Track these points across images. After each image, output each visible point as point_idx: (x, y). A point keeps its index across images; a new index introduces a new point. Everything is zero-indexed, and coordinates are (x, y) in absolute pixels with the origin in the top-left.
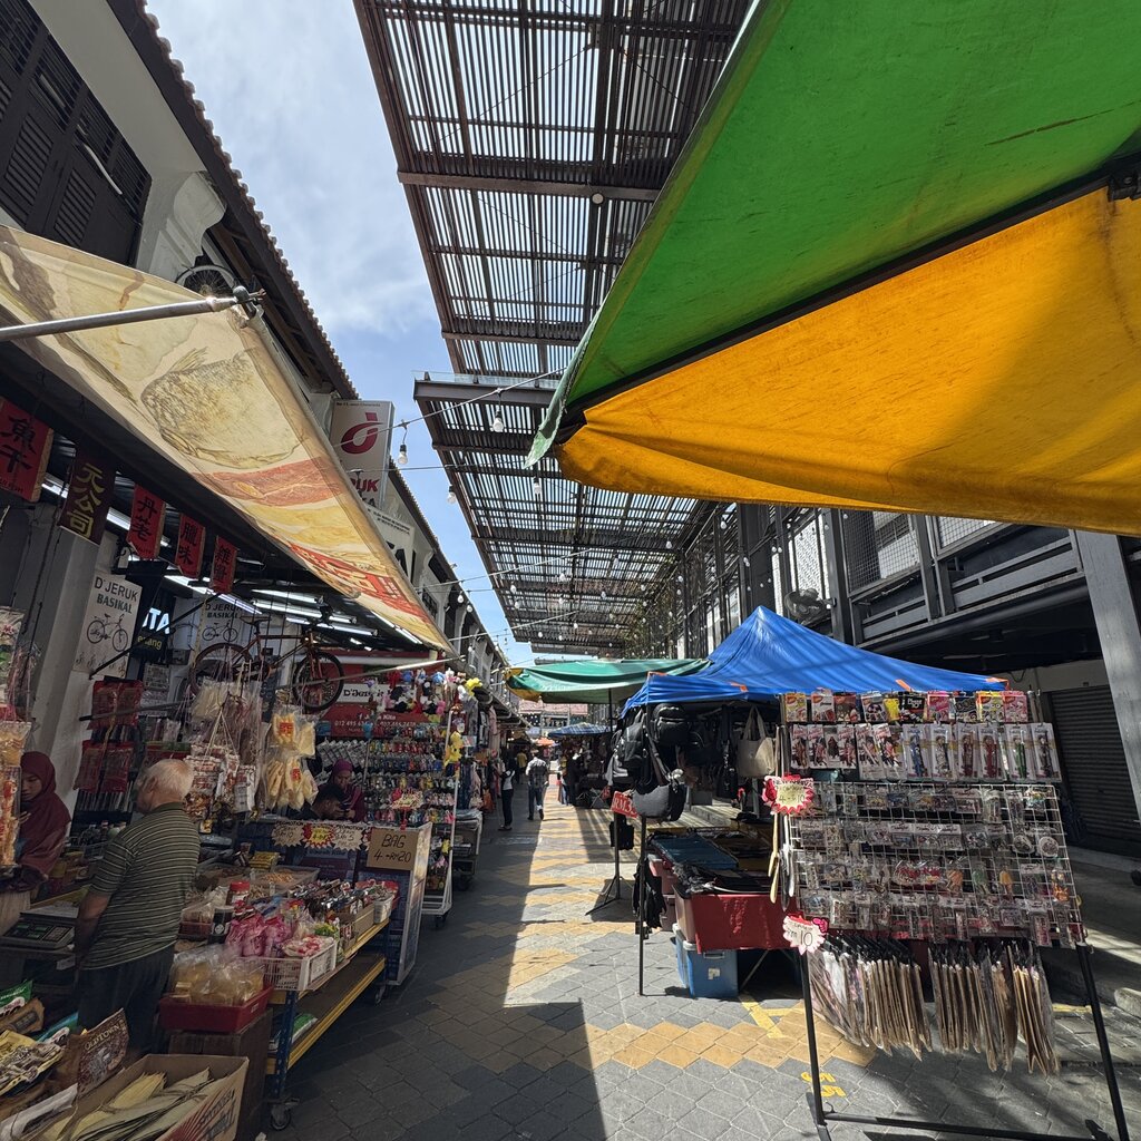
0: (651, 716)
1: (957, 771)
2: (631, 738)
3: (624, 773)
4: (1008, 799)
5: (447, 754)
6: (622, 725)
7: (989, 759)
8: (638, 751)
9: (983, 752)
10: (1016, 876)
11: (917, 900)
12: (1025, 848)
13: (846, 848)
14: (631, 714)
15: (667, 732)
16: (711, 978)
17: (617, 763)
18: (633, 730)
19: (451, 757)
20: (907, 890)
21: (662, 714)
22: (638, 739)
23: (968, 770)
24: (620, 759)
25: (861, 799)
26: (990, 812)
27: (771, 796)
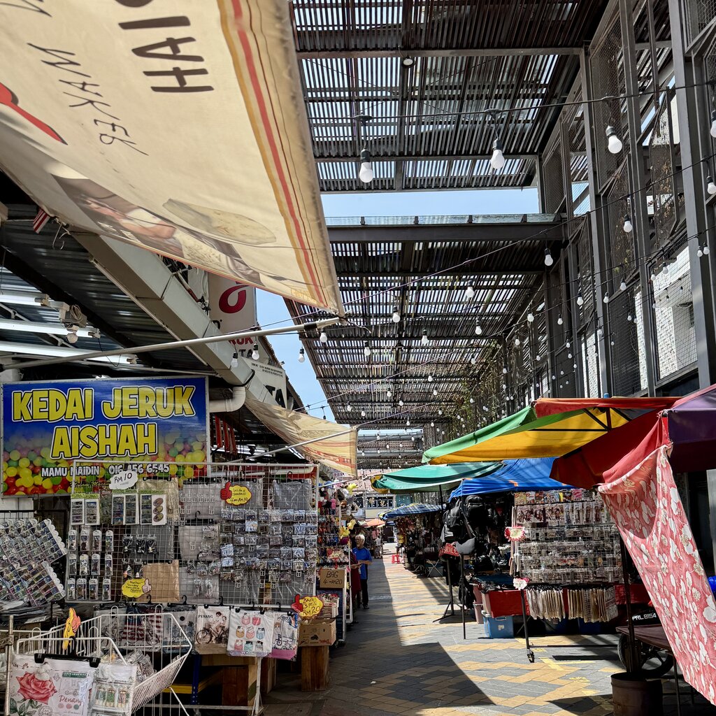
0: (464, 502)
1: (583, 522)
2: (454, 515)
3: (451, 534)
4: (604, 530)
5: (341, 532)
6: (449, 507)
7: (596, 515)
8: (457, 521)
9: (594, 512)
10: (604, 559)
11: (566, 570)
12: (609, 548)
13: (540, 553)
14: (454, 501)
15: (473, 510)
16: (500, 629)
17: (447, 529)
18: (455, 510)
19: (344, 533)
20: (563, 567)
21: (470, 501)
22: (457, 515)
23: (588, 520)
24: (448, 527)
25: (546, 534)
26: (596, 536)
27: (508, 535)
